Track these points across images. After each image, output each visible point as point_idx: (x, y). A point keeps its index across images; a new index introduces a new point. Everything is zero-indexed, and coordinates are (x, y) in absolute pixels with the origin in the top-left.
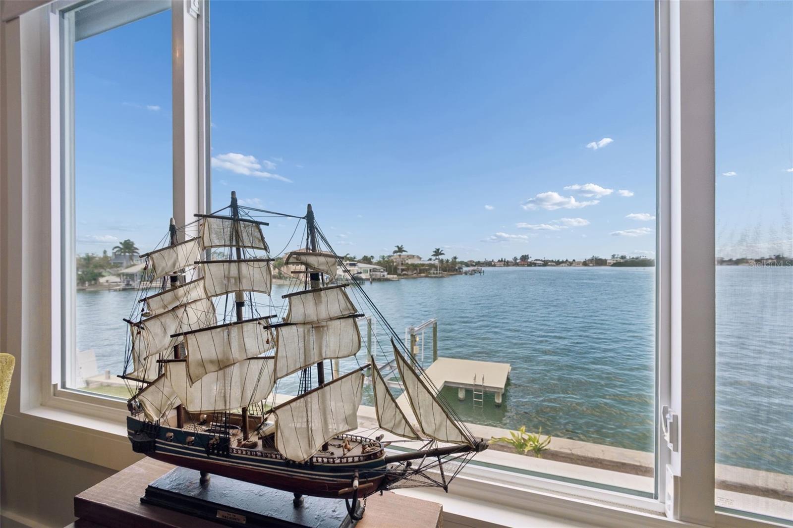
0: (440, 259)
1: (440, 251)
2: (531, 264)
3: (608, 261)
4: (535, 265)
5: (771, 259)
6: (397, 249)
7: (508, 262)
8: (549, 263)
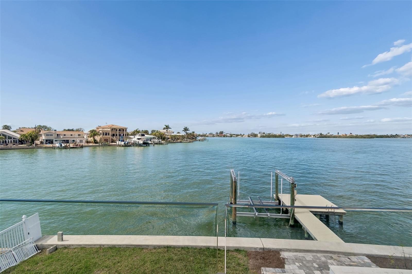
0: (187, 132)
1: (187, 128)
2: (224, 136)
3: (258, 135)
4: (227, 136)
5: (318, 135)
6: (165, 127)
7: (214, 135)
8: (233, 136)
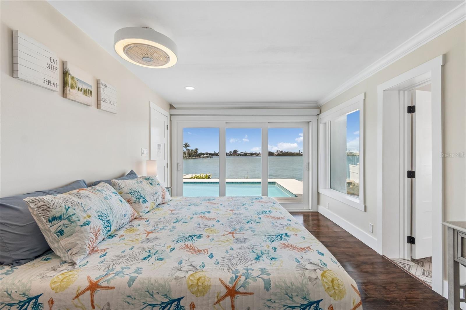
0: (188, 149)
1: (188, 144)
3: (275, 154)
4: (240, 155)
